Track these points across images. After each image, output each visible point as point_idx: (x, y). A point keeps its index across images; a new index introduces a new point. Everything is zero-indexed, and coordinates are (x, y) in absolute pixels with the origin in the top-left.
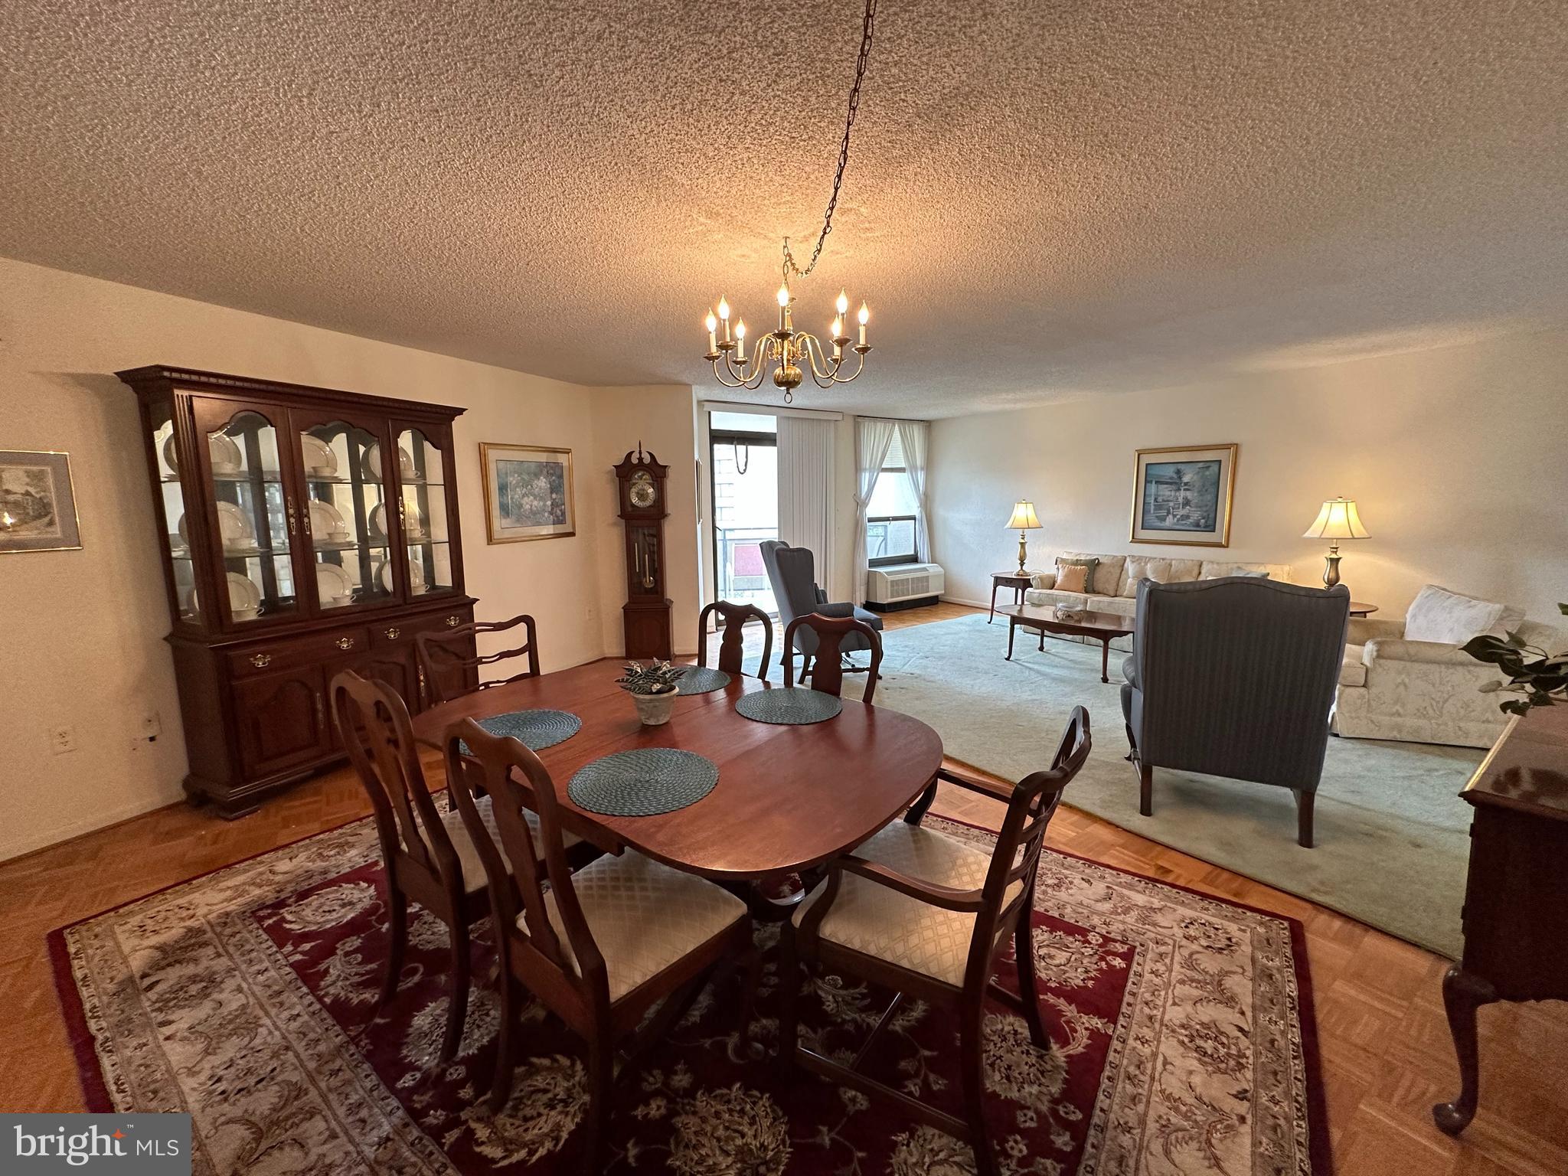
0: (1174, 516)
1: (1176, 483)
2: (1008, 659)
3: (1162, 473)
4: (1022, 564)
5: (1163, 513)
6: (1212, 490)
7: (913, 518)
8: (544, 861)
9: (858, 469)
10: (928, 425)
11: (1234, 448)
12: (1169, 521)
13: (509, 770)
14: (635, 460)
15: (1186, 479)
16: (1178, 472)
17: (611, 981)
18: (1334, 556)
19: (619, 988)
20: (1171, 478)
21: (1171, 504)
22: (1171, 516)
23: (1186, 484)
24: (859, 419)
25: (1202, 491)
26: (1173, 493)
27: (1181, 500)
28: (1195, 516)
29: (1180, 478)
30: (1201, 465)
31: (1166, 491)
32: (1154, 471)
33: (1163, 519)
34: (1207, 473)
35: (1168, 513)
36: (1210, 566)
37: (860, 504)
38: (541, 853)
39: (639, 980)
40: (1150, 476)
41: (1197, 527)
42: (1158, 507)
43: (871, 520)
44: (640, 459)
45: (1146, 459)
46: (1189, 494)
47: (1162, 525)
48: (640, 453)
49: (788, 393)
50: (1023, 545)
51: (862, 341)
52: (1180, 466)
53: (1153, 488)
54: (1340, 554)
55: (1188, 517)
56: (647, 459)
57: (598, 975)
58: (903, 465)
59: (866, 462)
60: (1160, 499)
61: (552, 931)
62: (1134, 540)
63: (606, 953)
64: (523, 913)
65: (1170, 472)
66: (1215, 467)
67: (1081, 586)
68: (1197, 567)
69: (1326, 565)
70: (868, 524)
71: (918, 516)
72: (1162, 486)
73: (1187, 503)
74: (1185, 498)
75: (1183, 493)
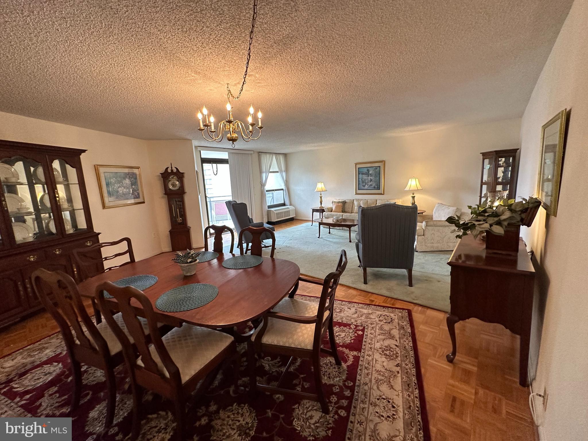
0: (368, 185)
1: (368, 174)
2: (319, 237)
3: (363, 171)
4: (321, 204)
5: (364, 184)
6: (378, 176)
7: (283, 190)
8: (149, 335)
9: (261, 172)
10: (285, 155)
11: (383, 162)
12: (366, 187)
13: (130, 300)
14: (169, 171)
15: (370, 173)
16: (368, 170)
17: (182, 376)
18: (413, 196)
19: (185, 378)
20: (366, 172)
21: (367, 181)
22: (367, 185)
23: (370, 174)
24: (260, 153)
25: (376, 176)
26: (367, 177)
27: (369, 179)
28: (374, 185)
29: (369, 172)
30: (374, 168)
31: (365, 177)
32: (361, 170)
33: (364, 186)
34: (377, 170)
35: (366, 184)
36: (379, 201)
37: (263, 185)
38: (147, 332)
39: (193, 373)
40: (360, 172)
41: (375, 188)
42: (363, 182)
43: (267, 191)
44: (172, 170)
45: (358, 166)
46: (372, 178)
47: (364, 188)
48: (172, 168)
49: (233, 144)
50: (321, 197)
51: (260, 124)
52: (369, 168)
53: (361, 175)
54: (415, 195)
55: (372, 185)
56: (175, 170)
57: (176, 374)
58: (278, 170)
59: (264, 169)
60: (363, 180)
61: (154, 362)
62: (356, 194)
63: (179, 365)
64: (140, 358)
65: (365, 170)
66: (378, 168)
67: (341, 210)
68: (375, 202)
69: (411, 199)
70: (266, 192)
71: (284, 189)
72: (363, 175)
73: (371, 180)
74: (371, 179)
75: (370, 177)
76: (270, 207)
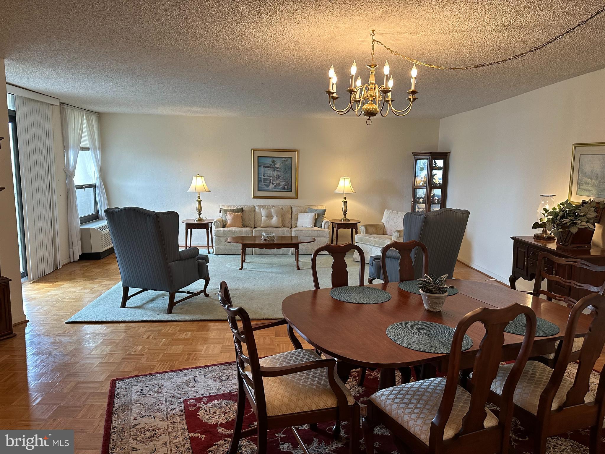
0: (273, 184)
1: (273, 167)
3: (266, 162)
4: (200, 214)
5: (268, 182)
6: (290, 171)
7: (94, 186)
10: (99, 116)
11: (296, 151)
12: (271, 187)
15: (277, 166)
16: (274, 162)
18: (345, 200)
20: (271, 165)
21: (271, 178)
22: (271, 184)
23: (277, 168)
25: (285, 172)
26: (272, 172)
27: (275, 176)
28: (283, 184)
29: (275, 165)
30: (283, 159)
31: (268, 172)
32: (263, 161)
33: (268, 186)
34: (287, 163)
35: (270, 182)
36: (296, 208)
40: (260, 163)
41: (284, 189)
42: (265, 180)
43: (77, 187)
45: (258, 154)
46: (279, 173)
47: (268, 188)
49: (369, 119)
50: (200, 202)
52: (274, 159)
53: (262, 169)
55: (279, 185)
58: (90, 146)
59: (71, 141)
60: (266, 175)
62: (254, 197)
65: (269, 162)
66: (290, 160)
67: (241, 224)
68: (290, 209)
69: (342, 204)
70: (76, 190)
71: (98, 183)
72: (266, 169)
73: (278, 177)
74: (277, 175)
75: (276, 173)
76: (86, 220)
